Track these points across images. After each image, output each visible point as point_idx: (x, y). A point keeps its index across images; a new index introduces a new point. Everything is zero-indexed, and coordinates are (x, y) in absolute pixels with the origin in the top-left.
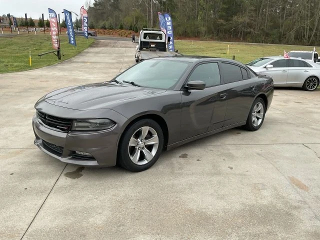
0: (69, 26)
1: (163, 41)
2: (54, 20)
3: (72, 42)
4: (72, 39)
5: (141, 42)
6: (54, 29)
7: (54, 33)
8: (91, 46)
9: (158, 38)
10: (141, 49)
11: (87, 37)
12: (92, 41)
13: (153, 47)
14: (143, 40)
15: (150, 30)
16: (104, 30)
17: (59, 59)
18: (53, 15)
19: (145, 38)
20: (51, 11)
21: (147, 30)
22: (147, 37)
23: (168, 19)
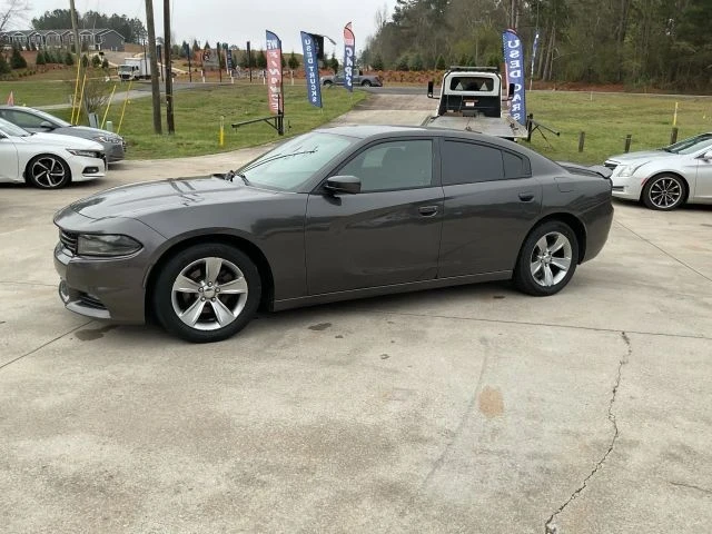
0: (311, 65)
1: (494, 93)
2: (275, 55)
3: (314, 100)
4: (315, 93)
5: (444, 96)
6: (274, 71)
7: (274, 80)
8: (356, 108)
9: (484, 87)
10: (442, 112)
11: (350, 89)
12: (362, 96)
13: (470, 108)
14: (448, 92)
15: (467, 70)
16: (403, 73)
17: (281, 133)
18: (274, 43)
19: (453, 87)
20: (270, 35)
21: (458, 70)
22: (459, 86)
23: (513, 44)
